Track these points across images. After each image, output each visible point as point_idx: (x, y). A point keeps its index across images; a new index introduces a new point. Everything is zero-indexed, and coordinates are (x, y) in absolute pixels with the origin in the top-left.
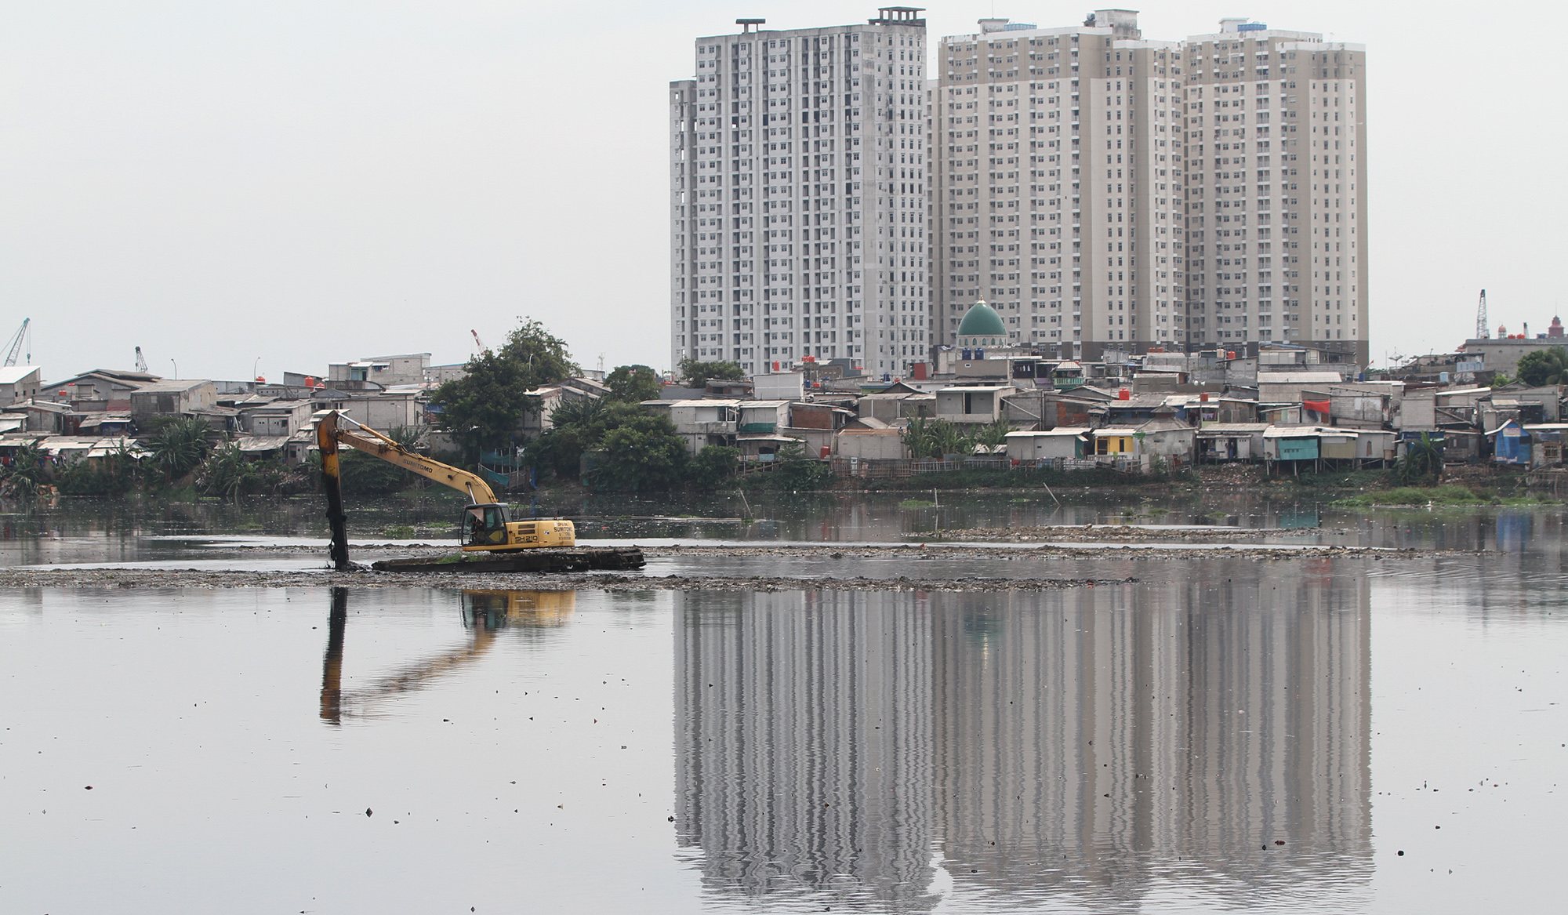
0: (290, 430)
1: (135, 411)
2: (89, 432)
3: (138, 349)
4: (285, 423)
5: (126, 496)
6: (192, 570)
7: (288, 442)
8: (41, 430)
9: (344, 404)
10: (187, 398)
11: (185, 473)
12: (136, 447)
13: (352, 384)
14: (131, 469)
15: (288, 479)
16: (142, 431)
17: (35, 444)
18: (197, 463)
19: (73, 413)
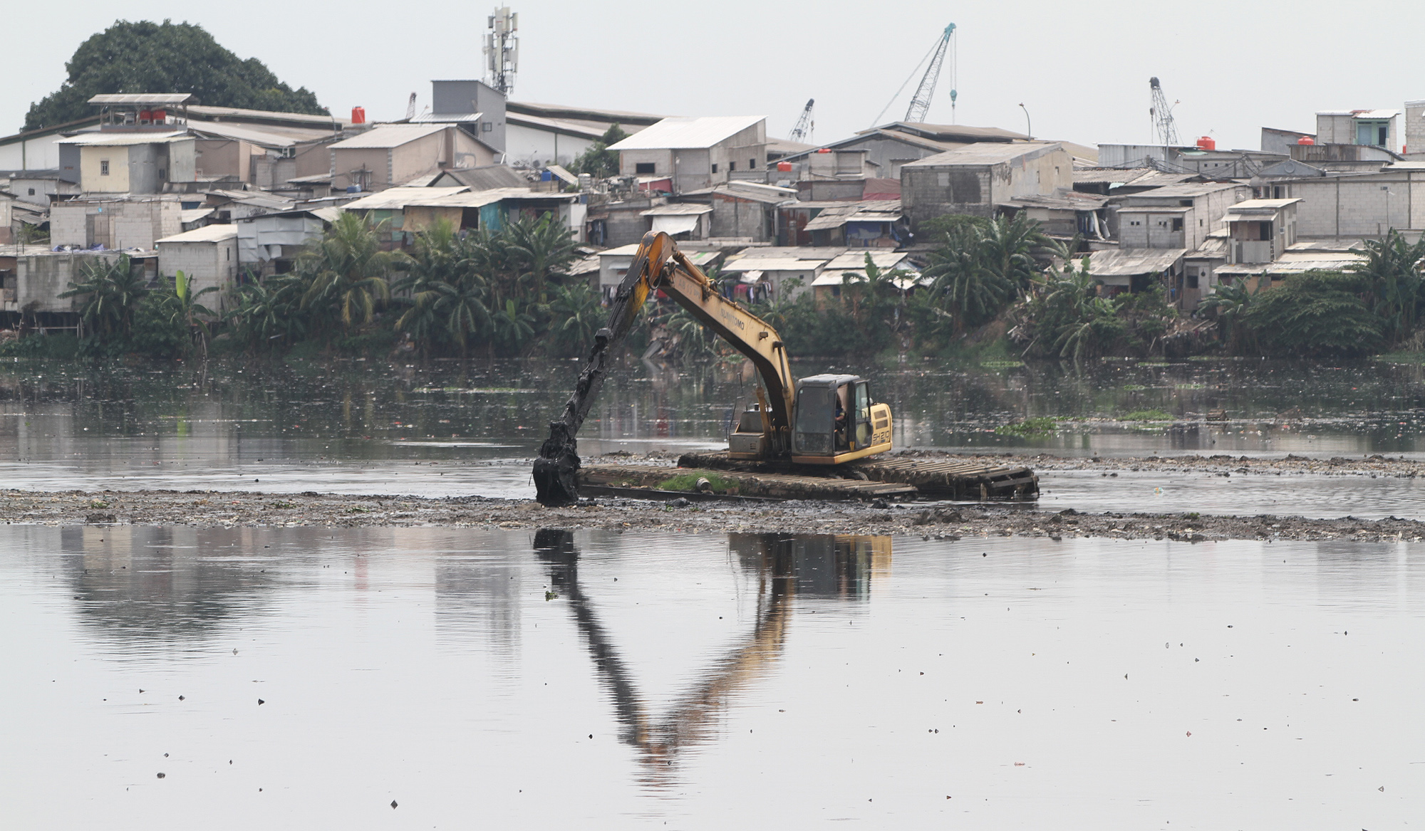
0: (1189, 237)
1: (909, 202)
2: (822, 239)
3: (1155, 83)
4: (1178, 224)
5: (880, 359)
6: (310, 494)
7: (1184, 260)
8: (736, 235)
9: (1295, 188)
10: (1007, 176)
11: (988, 319)
12: (903, 267)
13: (1336, 151)
14: (891, 309)
15: (1180, 328)
16: (921, 237)
17: (719, 261)
18: (1012, 297)
19: (798, 204)
